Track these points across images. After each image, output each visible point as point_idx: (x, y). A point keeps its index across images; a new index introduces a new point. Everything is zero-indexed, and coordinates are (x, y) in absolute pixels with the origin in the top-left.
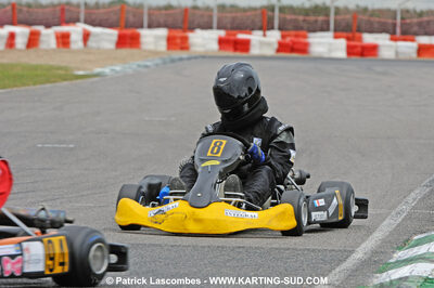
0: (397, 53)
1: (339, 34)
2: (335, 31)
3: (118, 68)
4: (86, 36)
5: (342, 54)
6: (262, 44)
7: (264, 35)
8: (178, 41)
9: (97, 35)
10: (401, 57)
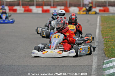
6: (20, 10)
7: (20, 7)
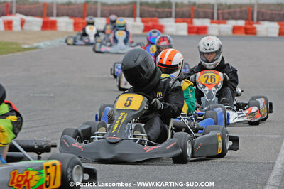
0: (219, 32)
1: (179, 19)
2: (176, 17)
3: (48, 43)
4: (23, 23)
5: (185, 32)
8: (81, 25)
9: (29, 22)
10: (222, 34)
